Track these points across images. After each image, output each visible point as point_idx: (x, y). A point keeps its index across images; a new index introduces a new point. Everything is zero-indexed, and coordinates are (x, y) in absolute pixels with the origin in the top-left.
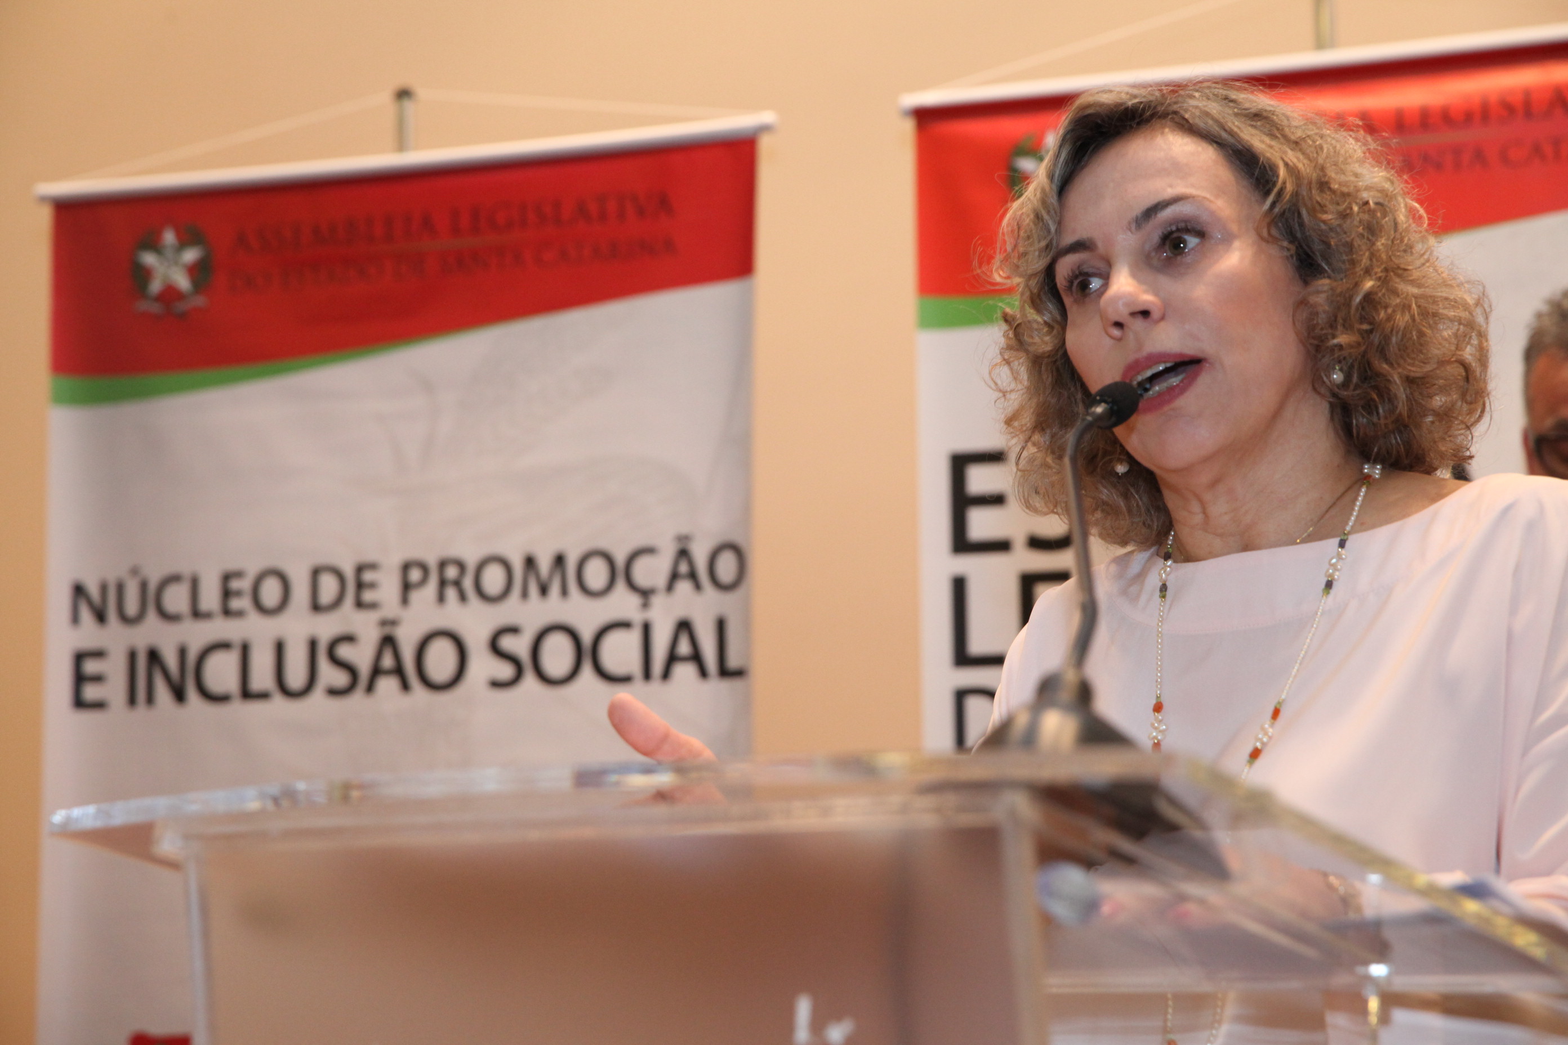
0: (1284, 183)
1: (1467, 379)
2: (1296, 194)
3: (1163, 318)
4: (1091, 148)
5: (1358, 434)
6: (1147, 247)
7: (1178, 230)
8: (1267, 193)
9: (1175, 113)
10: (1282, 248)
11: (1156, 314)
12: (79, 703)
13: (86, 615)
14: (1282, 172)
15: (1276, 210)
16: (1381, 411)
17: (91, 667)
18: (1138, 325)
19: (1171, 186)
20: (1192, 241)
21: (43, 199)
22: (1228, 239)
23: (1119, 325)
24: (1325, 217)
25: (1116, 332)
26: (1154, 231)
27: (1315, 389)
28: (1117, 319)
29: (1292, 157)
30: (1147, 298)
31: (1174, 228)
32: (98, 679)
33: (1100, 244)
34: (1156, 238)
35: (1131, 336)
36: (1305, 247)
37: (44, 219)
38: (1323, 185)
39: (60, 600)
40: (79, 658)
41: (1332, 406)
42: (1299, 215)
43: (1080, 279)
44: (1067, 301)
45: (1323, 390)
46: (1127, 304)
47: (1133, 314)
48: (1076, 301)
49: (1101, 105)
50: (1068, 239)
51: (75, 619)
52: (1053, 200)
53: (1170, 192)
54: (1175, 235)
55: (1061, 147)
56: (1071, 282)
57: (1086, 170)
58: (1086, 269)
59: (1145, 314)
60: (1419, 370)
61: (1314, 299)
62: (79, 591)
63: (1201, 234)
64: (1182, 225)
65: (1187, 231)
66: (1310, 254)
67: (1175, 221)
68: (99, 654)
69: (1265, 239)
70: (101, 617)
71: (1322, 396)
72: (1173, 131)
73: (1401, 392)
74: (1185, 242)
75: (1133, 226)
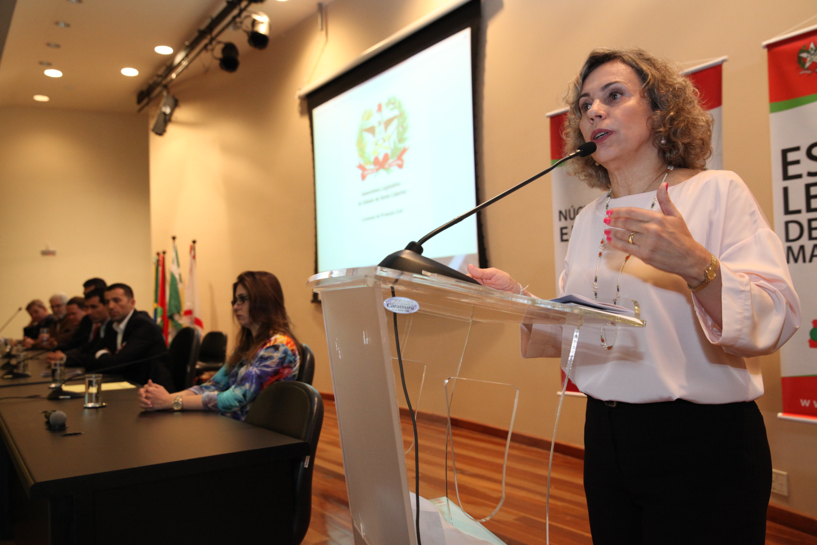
0: (650, 80)
1: (703, 144)
2: (653, 84)
3: (605, 119)
4: (594, 66)
5: (667, 159)
6: (605, 96)
7: (615, 92)
8: (644, 83)
9: (621, 56)
10: (648, 100)
11: (603, 117)
12: (562, 240)
13: (563, 219)
14: (650, 77)
15: (647, 88)
16: (674, 153)
17: (564, 231)
18: (597, 120)
19: (615, 78)
20: (619, 96)
21: (548, 117)
22: (630, 96)
23: (592, 119)
24: (662, 91)
25: (591, 121)
26: (608, 91)
27: (653, 145)
28: (591, 117)
29: (654, 72)
30: (602, 112)
31: (613, 91)
32: (566, 234)
33: (591, 94)
34: (608, 94)
35: (595, 123)
36: (655, 101)
37: (548, 122)
38: (663, 81)
39: (556, 215)
40: (562, 229)
41: (659, 151)
42: (654, 91)
43: (585, 105)
44: (582, 111)
45: (656, 145)
46: (595, 113)
47: (596, 116)
48: (584, 112)
49: (599, 53)
50: (583, 93)
51: (560, 220)
52: (580, 81)
53: (614, 80)
54: (614, 94)
55: (585, 65)
56: (583, 106)
57: (591, 73)
58: (587, 102)
59: (600, 117)
60: (686, 140)
61: (655, 117)
62: (560, 212)
63: (622, 94)
64: (615, 91)
65: (618, 93)
66: (656, 102)
67: (614, 89)
68: (566, 228)
69: (643, 97)
70: (566, 219)
71: (655, 147)
72: (620, 62)
73: (681, 147)
74: (617, 96)
75: (601, 89)
